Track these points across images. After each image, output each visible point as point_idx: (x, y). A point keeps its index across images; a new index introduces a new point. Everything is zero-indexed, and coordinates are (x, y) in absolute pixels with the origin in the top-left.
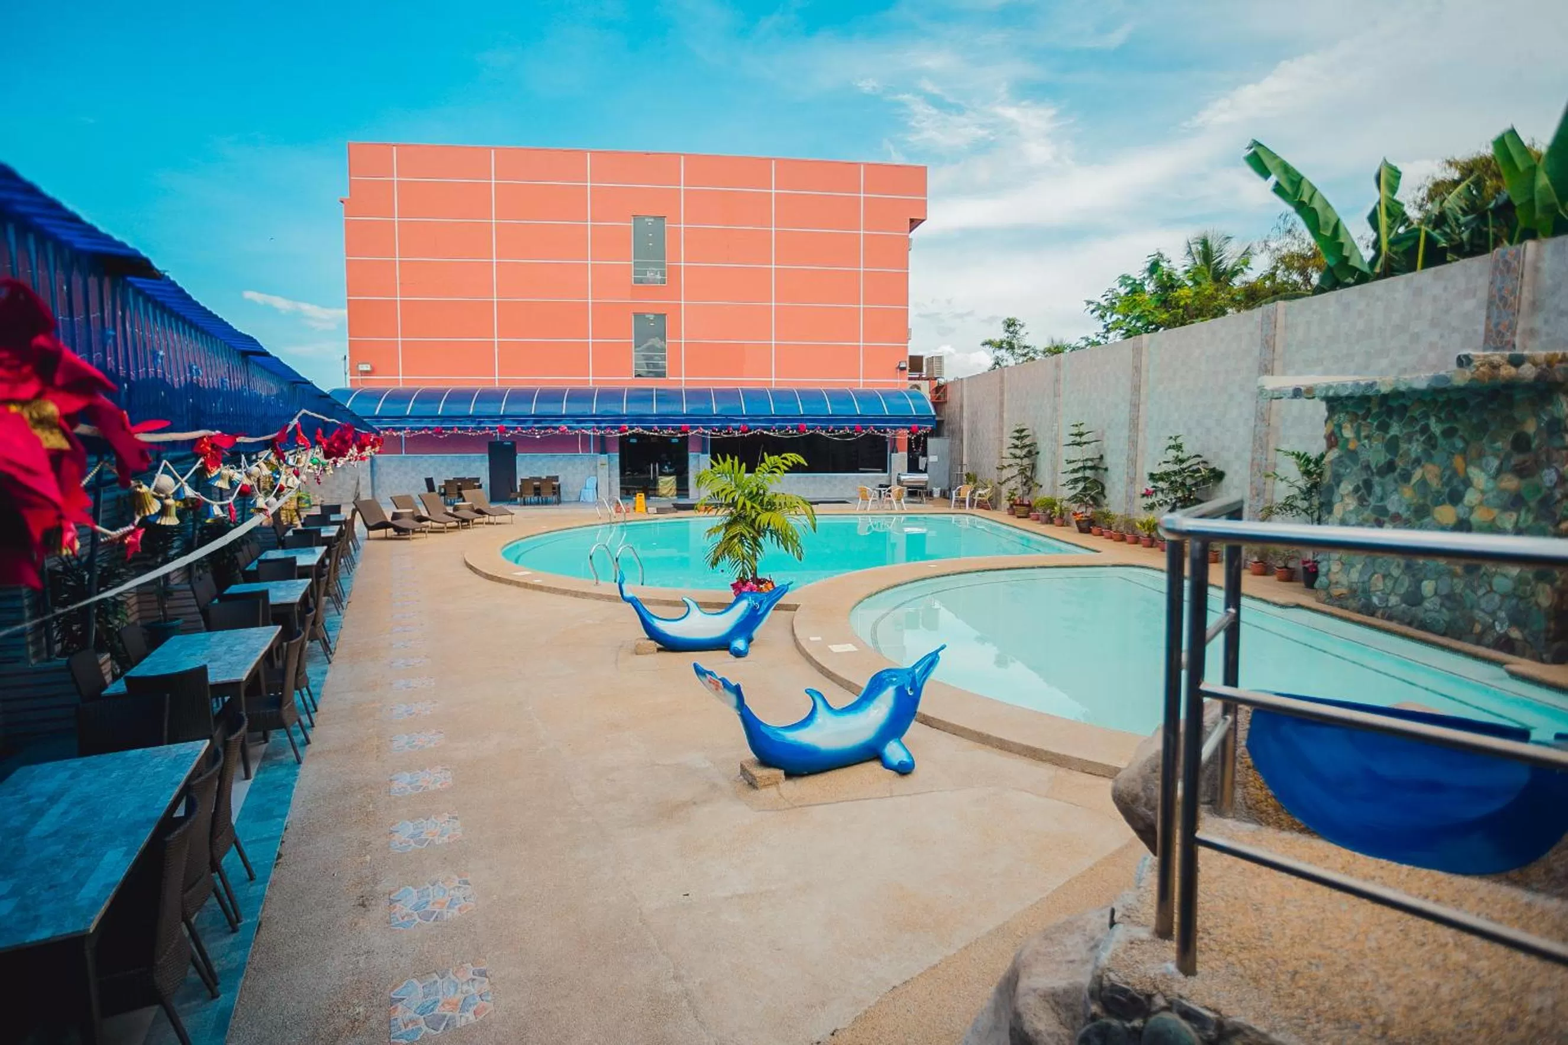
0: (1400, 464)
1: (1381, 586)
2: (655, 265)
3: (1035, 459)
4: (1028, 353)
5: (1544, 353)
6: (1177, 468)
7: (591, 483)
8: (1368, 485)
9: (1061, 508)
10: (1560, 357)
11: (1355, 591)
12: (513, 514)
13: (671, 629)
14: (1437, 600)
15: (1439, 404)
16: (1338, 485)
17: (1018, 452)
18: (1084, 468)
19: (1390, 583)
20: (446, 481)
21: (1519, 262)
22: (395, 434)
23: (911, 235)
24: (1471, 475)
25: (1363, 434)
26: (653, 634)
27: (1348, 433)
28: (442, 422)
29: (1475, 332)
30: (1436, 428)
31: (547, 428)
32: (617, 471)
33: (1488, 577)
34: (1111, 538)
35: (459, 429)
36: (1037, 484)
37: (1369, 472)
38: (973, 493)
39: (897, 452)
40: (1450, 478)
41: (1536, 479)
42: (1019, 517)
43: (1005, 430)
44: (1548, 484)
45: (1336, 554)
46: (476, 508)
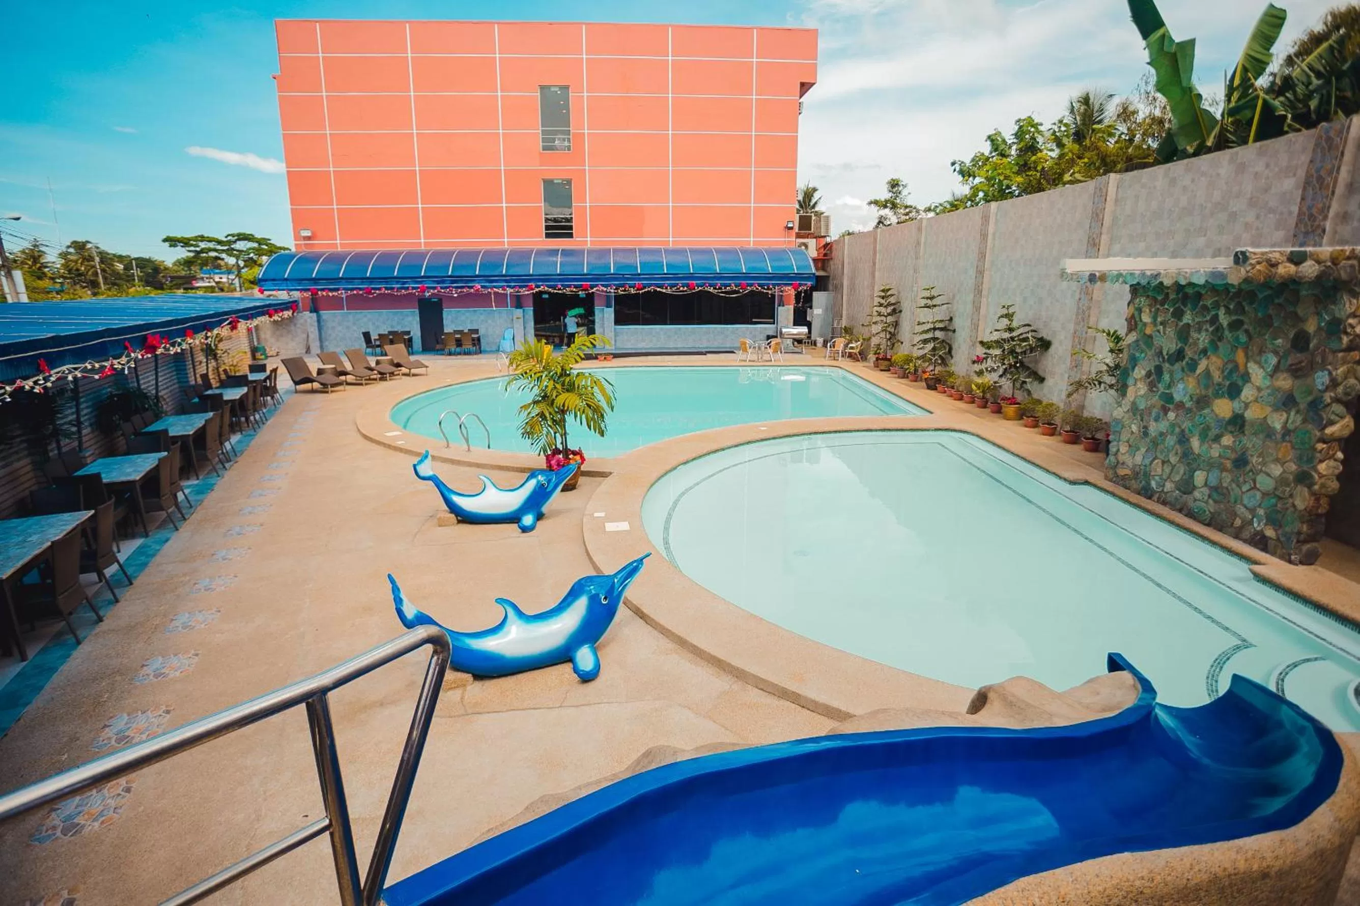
0: (1189, 353)
1: (1159, 471)
2: (563, 132)
3: (899, 317)
4: (910, 212)
5: (1330, 249)
6: (1007, 335)
8: (1159, 370)
9: (915, 366)
10: (1347, 253)
11: (1138, 473)
12: (427, 367)
13: (467, 504)
14: (1206, 491)
15: (1231, 294)
16: (1133, 368)
17: (882, 310)
18: (935, 329)
19: (1167, 470)
20: (379, 335)
21: (1341, 139)
22: (330, 294)
23: (801, 100)
24: (1251, 371)
25: (1159, 319)
26: (454, 509)
27: (1146, 318)
28: (371, 283)
29: (1290, 213)
30: (1224, 320)
31: (464, 287)
32: (531, 324)
33: (1253, 473)
34: (951, 396)
35: (386, 289)
36: (898, 341)
37: (1161, 360)
38: (846, 346)
39: (783, 306)
40: (1231, 372)
41: (1309, 381)
42: (882, 370)
43: (875, 288)
44: (1320, 388)
45: (1124, 436)
46: (395, 362)
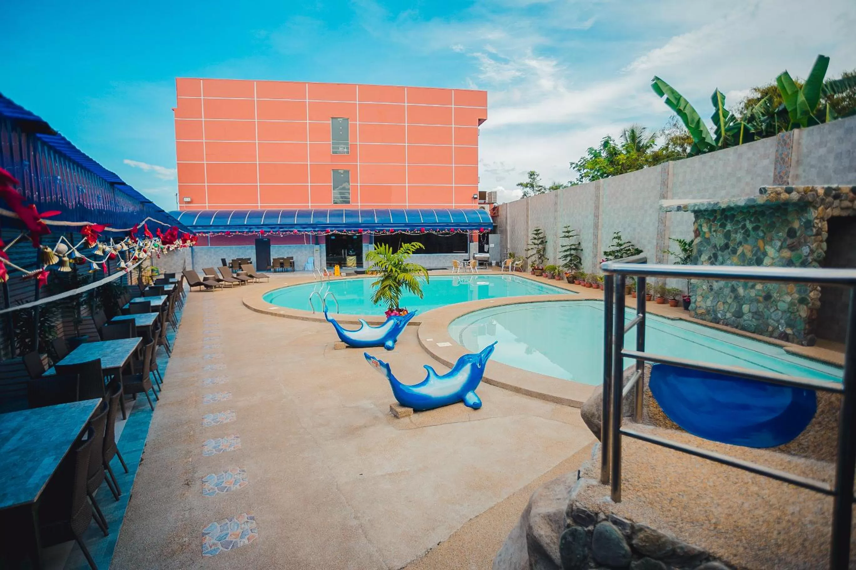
0: (731, 245)
1: (722, 308)
2: (344, 144)
3: (545, 245)
4: (541, 189)
5: (803, 186)
6: (618, 248)
7: (311, 260)
8: (715, 256)
9: (559, 271)
10: (810, 188)
11: (709, 311)
12: (268, 277)
13: (354, 336)
14: (750, 315)
15: (751, 213)
16: (700, 256)
17: (536, 242)
18: (571, 249)
19: (726, 307)
20: (233, 260)
21: (790, 140)
22: (204, 235)
23: (479, 128)
24: (767, 250)
25: (713, 229)
26: (344, 339)
27: (705, 229)
28: (230, 229)
29: (769, 176)
30: (749, 226)
31: (287, 231)
32: (324, 254)
33: (776, 302)
34: (585, 286)
35: (239, 232)
36: (546, 258)
37: (716, 250)
38: (513, 263)
39: (473, 242)
40: (757, 252)
41: (799, 252)
42: (537, 276)
43: (529, 230)
44: (806, 254)
45: (699, 292)
46: (249, 274)
